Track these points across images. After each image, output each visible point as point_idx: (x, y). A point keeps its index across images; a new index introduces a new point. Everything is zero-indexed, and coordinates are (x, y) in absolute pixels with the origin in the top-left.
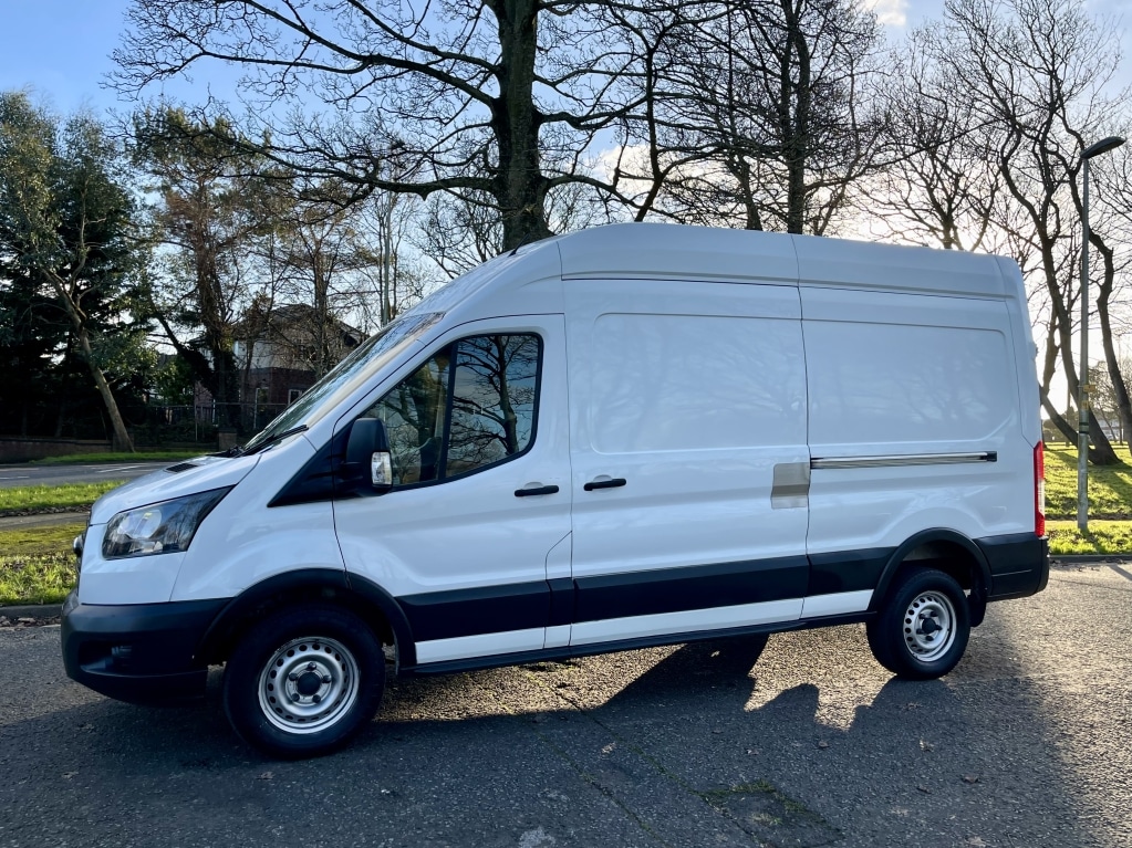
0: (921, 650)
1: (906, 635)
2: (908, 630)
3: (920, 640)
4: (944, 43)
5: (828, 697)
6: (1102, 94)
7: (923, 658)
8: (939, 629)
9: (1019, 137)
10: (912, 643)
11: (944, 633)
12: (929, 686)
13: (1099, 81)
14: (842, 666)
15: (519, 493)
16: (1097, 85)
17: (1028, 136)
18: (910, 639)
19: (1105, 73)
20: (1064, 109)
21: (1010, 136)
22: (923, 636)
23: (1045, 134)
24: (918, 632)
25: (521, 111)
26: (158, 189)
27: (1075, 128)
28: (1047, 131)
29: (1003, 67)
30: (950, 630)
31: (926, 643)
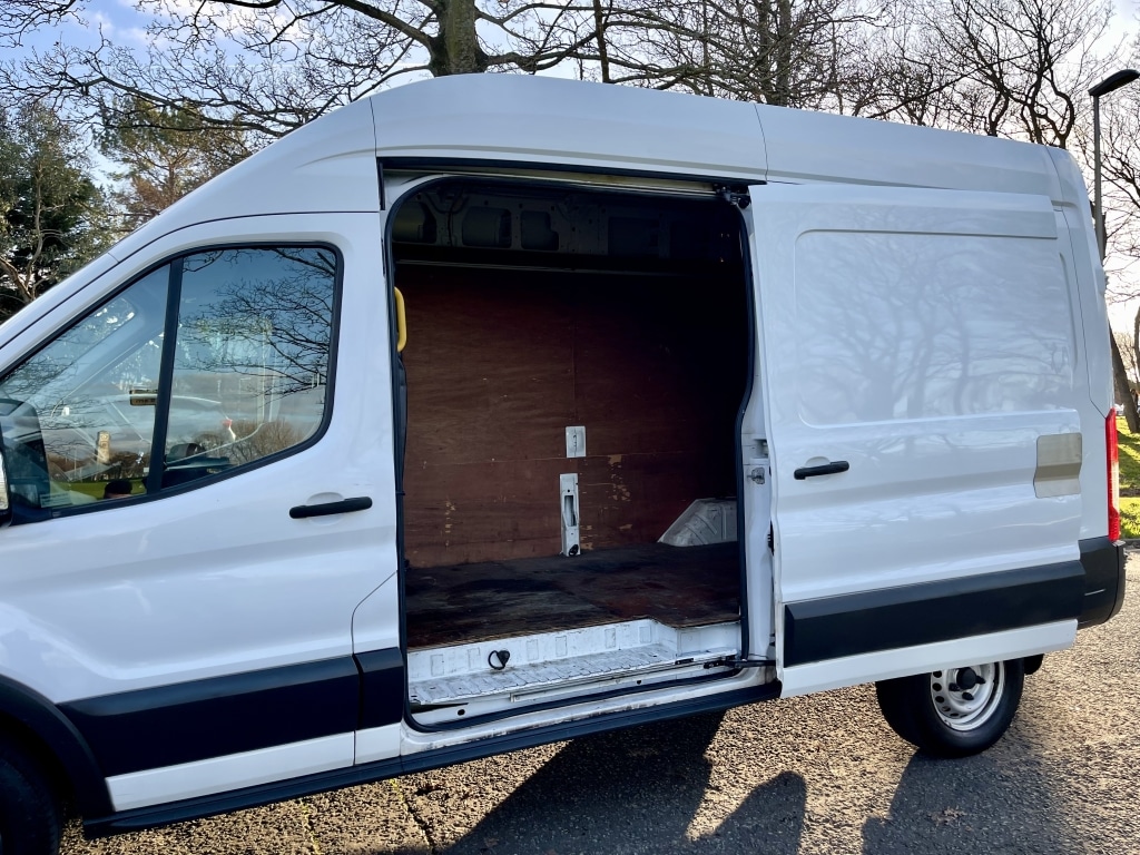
0: (956, 715)
1: (934, 694)
2: (937, 687)
3: (954, 699)
4: (927, 8)
5: (822, 800)
6: (1092, 51)
7: (958, 725)
8: (981, 681)
9: (1007, 100)
10: (941, 705)
11: (987, 687)
12: (968, 767)
13: (1089, 38)
14: (841, 732)
15: (298, 513)
16: (1087, 43)
17: (1016, 100)
18: (940, 699)
19: (1096, 30)
20: (1052, 72)
21: (998, 99)
22: (959, 694)
23: (1033, 98)
24: (952, 687)
25: (463, 50)
26: (127, 177)
27: (1063, 91)
28: (1035, 94)
29: (988, 30)
30: (996, 681)
31: (961, 703)
